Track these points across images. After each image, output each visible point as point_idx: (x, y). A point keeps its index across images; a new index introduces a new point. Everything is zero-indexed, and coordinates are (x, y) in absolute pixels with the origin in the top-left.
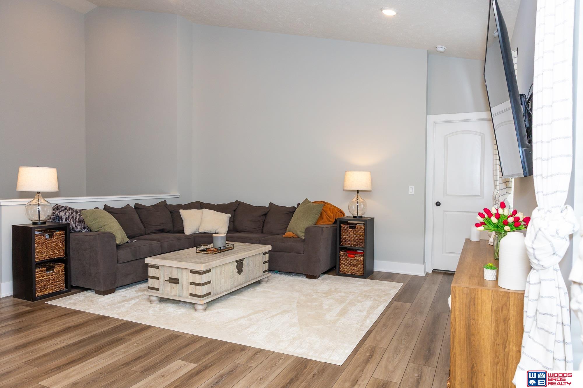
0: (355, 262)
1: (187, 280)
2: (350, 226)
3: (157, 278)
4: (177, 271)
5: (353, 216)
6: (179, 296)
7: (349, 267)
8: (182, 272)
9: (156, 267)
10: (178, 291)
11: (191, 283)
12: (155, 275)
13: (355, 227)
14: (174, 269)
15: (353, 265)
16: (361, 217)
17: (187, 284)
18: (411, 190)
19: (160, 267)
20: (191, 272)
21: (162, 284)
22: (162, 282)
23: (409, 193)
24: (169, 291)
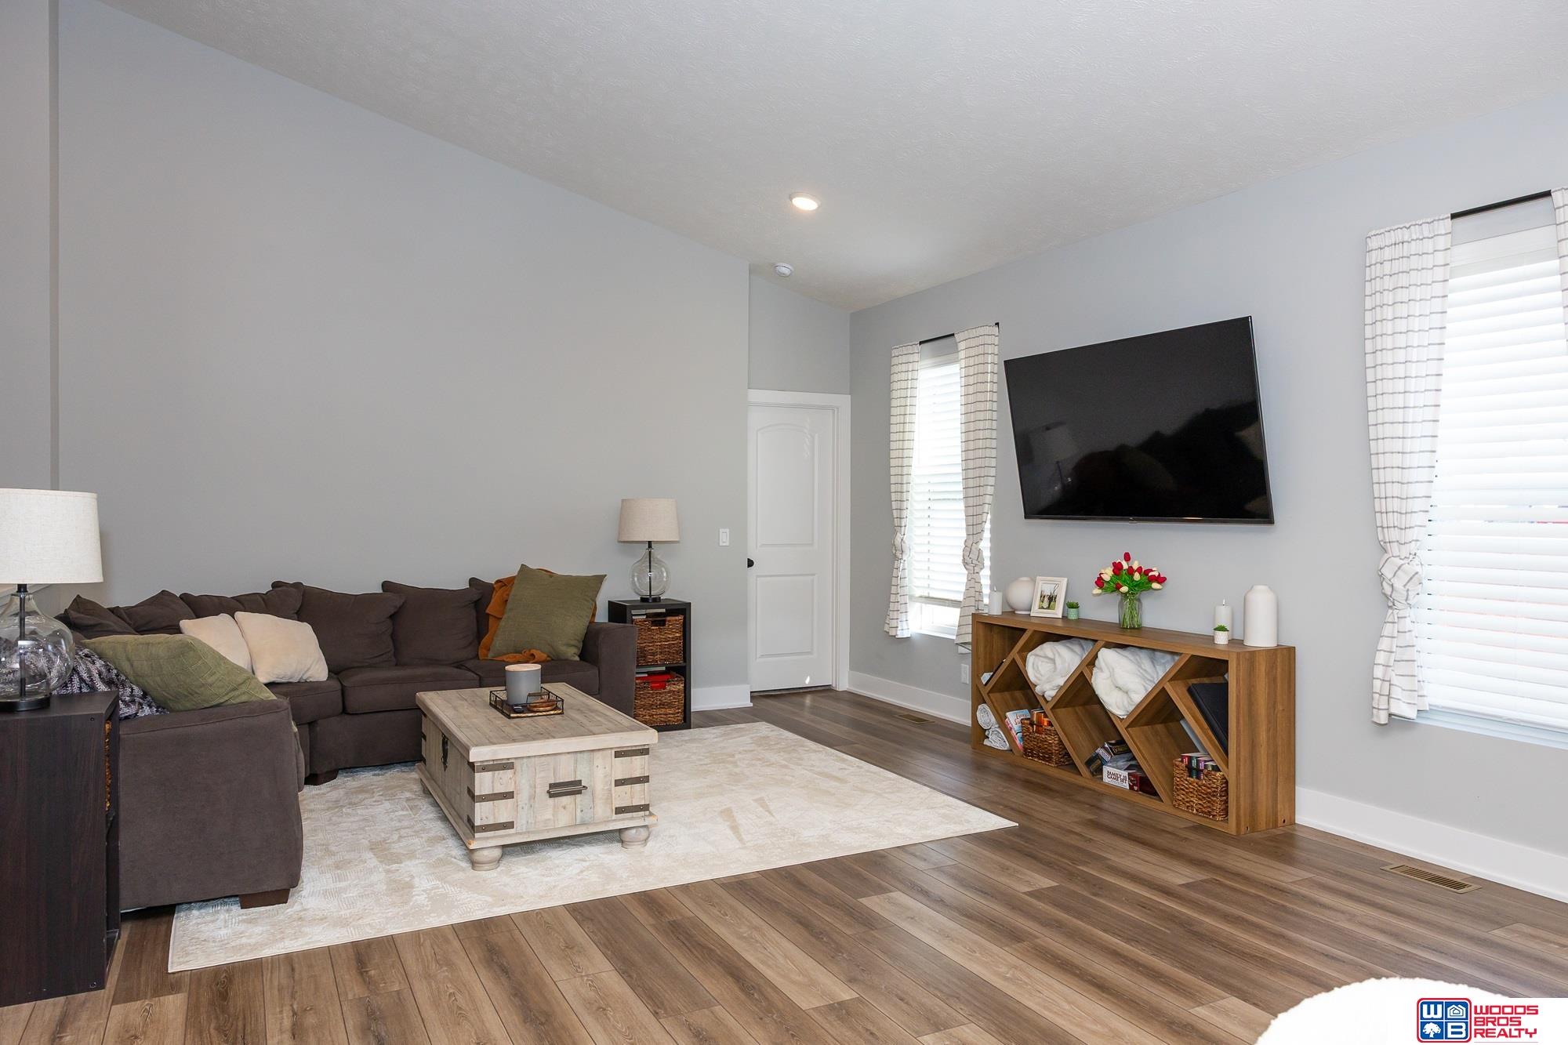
0: (666, 698)
1: (605, 776)
2: (652, 622)
3: (509, 795)
4: (576, 761)
5: (642, 598)
6: (583, 824)
7: (653, 712)
8: (591, 762)
9: (506, 765)
10: (579, 811)
11: (619, 783)
12: (500, 789)
13: (665, 621)
14: (563, 757)
15: (662, 705)
16: (657, 600)
17: (606, 788)
18: (725, 538)
19: (517, 764)
20: (618, 754)
21: (526, 808)
22: (527, 802)
23: (721, 544)
24: (549, 820)
